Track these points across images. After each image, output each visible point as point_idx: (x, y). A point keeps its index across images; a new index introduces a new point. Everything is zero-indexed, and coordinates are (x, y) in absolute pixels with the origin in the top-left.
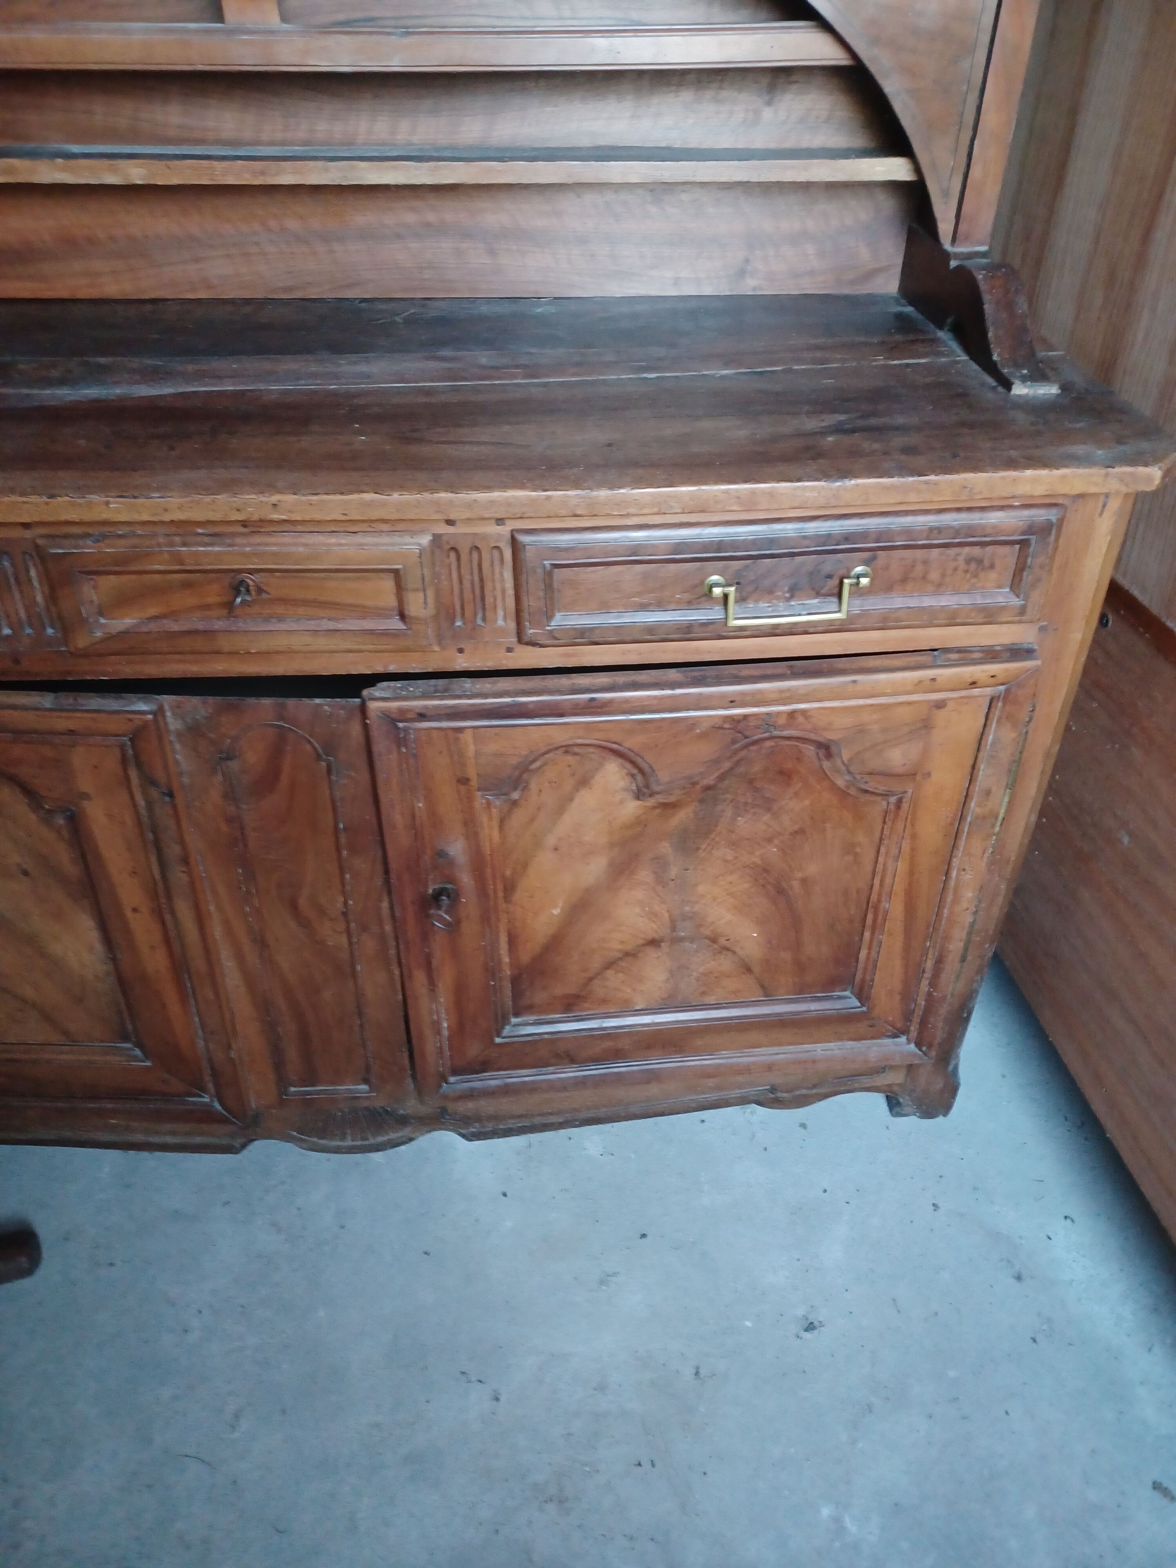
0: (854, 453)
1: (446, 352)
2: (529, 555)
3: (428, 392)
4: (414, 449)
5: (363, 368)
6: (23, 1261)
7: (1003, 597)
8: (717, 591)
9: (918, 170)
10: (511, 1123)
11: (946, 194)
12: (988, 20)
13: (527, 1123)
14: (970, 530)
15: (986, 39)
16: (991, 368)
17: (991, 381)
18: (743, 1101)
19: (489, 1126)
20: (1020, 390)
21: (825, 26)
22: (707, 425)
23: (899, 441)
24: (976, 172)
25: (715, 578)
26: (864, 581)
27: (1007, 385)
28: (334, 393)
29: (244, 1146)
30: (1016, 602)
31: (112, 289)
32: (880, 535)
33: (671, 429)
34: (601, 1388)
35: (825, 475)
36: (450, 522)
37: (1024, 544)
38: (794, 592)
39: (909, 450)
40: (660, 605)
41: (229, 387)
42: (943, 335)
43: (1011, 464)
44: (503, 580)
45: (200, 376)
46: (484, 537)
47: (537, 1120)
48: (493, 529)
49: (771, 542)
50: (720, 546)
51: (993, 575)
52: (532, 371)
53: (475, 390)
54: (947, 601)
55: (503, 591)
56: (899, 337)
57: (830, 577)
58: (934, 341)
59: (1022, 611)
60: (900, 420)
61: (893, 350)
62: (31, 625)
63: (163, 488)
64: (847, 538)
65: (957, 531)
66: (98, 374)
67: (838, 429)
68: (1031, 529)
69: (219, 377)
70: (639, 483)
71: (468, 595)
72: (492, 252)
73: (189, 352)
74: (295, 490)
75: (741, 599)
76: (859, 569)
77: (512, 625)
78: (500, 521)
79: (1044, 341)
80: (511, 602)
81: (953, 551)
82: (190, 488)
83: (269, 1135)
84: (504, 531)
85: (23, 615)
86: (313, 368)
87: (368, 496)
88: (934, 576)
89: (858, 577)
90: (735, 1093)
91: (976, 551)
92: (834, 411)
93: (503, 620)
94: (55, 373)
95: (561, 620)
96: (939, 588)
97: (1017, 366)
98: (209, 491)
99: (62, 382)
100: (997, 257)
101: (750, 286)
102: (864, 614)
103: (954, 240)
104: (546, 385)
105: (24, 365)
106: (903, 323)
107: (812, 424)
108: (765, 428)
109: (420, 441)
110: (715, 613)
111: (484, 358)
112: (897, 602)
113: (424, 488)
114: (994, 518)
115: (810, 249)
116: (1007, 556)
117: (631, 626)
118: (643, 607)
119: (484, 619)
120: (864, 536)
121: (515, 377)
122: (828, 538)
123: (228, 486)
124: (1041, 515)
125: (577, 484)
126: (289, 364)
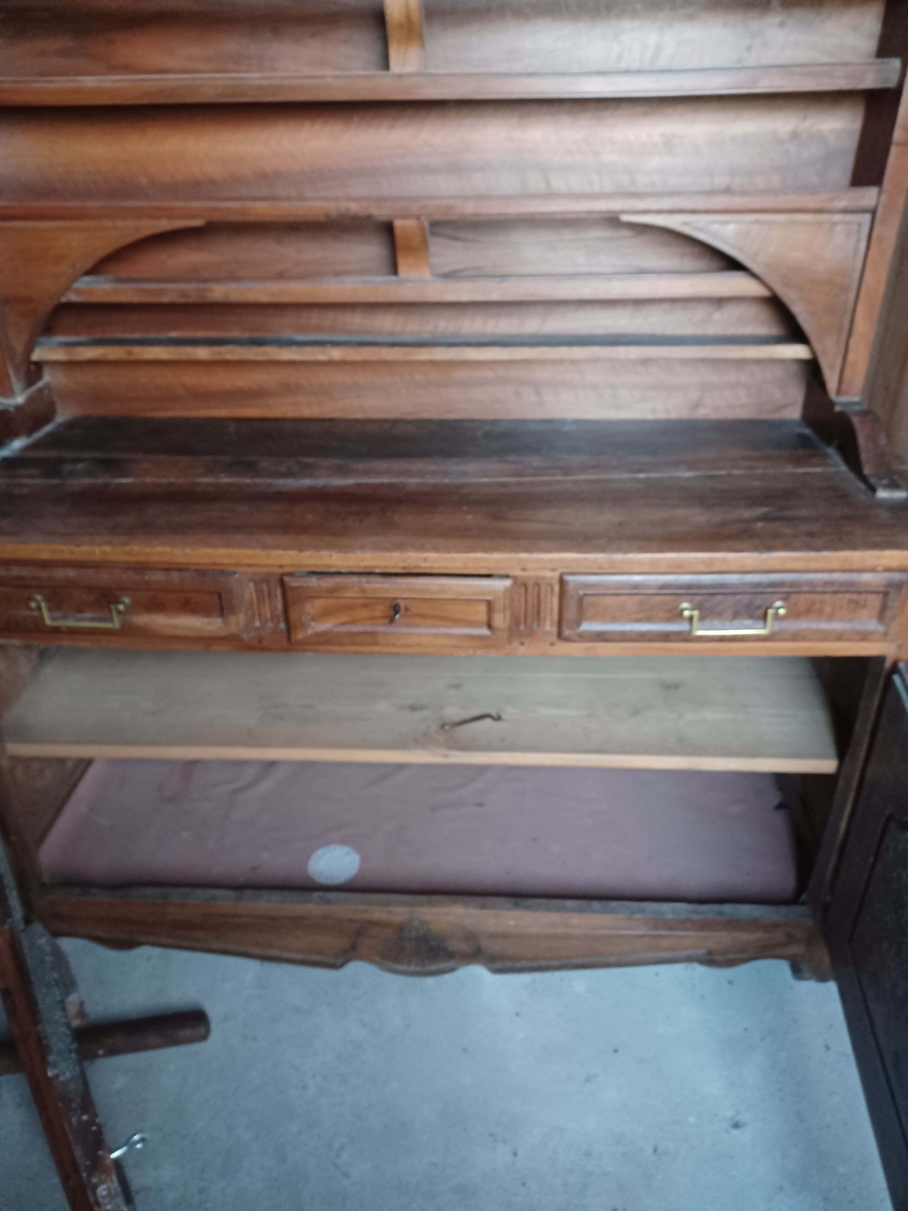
0: (776, 535)
1: (512, 458)
2: (570, 588)
3: (504, 485)
4: (502, 525)
5: (462, 468)
6: (202, 1030)
7: (873, 625)
8: (686, 613)
9: (813, 351)
10: (524, 964)
11: (832, 367)
12: (857, 275)
13: (534, 964)
14: (851, 584)
15: (855, 285)
16: (863, 478)
17: (862, 486)
18: (688, 960)
19: (509, 964)
20: (882, 494)
21: (754, 275)
22: (681, 512)
23: (804, 528)
24: (851, 357)
25: (685, 605)
26: (782, 611)
27: (873, 489)
28: (447, 485)
29: (342, 965)
30: (881, 628)
31: (307, 412)
32: (792, 584)
33: (659, 514)
34: (588, 1154)
35: (756, 549)
36: (524, 569)
37: (886, 594)
38: (736, 615)
39: (811, 534)
40: (649, 619)
41: (386, 480)
42: (831, 451)
43: (876, 546)
44: (551, 602)
45: (367, 473)
46: (543, 578)
47: (542, 963)
48: (548, 574)
49: (723, 585)
50: (689, 586)
51: (865, 612)
52: (566, 471)
53: (532, 484)
54: (836, 626)
55: (552, 610)
56: (801, 452)
57: (759, 607)
58: (825, 456)
59: (885, 634)
60: (804, 513)
61: (798, 461)
62: (272, 620)
63: (362, 548)
64: (771, 585)
65: (842, 584)
66: (308, 470)
67: (764, 518)
68: (890, 585)
69: (380, 473)
70: (641, 550)
71: (530, 611)
72: (538, 393)
73: (359, 456)
74: (436, 549)
75: (702, 618)
76: (778, 604)
77: (555, 630)
78: (553, 570)
79: (898, 457)
80: (555, 616)
81: (839, 596)
82: (377, 548)
83: (361, 958)
84: (556, 575)
85: (268, 615)
86: (433, 468)
87: (479, 555)
88: (828, 609)
89: (778, 608)
90: (684, 953)
91: (855, 597)
92: (761, 505)
93: (550, 627)
94: (283, 469)
95: (586, 627)
96: (831, 617)
97: (880, 477)
98: (387, 549)
99: (289, 474)
100: (865, 407)
101: (702, 413)
102: (780, 632)
103: (839, 392)
104: (576, 482)
105: (264, 464)
106: (803, 442)
107: (747, 513)
108: (718, 516)
109: (503, 519)
110: (683, 627)
111: (536, 461)
112: (803, 625)
113: (511, 550)
114: (866, 577)
115: (742, 393)
116: (875, 601)
117: (630, 633)
118: (638, 620)
119: (538, 625)
120: (781, 584)
121: (555, 475)
122: (758, 585)
123: (399, 547)
124: (897, 577)
125: (603, 550)
126: (418, 465)
